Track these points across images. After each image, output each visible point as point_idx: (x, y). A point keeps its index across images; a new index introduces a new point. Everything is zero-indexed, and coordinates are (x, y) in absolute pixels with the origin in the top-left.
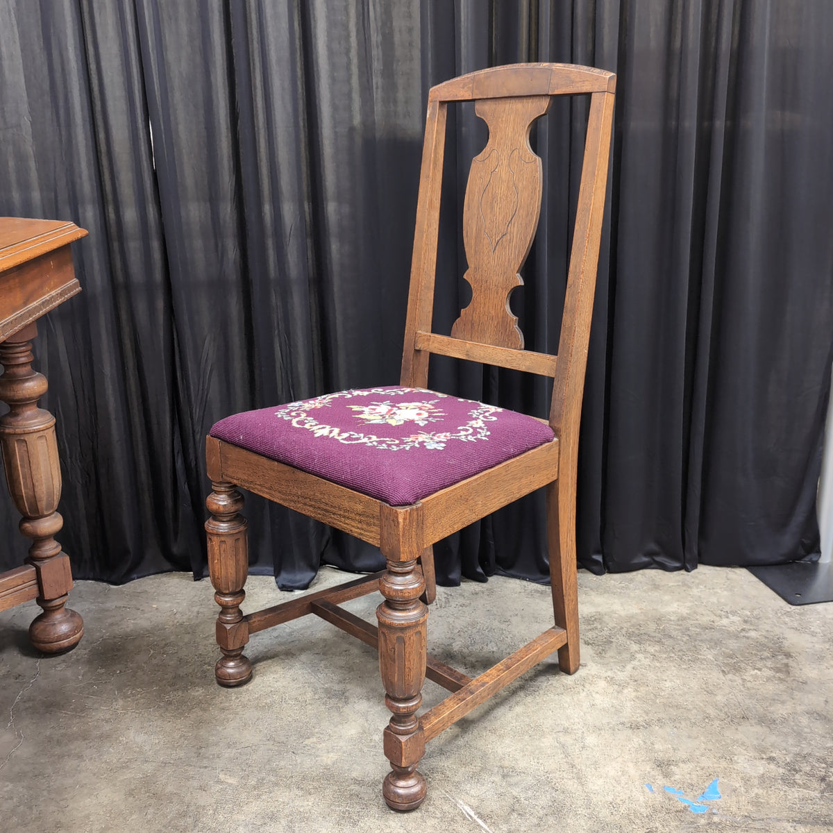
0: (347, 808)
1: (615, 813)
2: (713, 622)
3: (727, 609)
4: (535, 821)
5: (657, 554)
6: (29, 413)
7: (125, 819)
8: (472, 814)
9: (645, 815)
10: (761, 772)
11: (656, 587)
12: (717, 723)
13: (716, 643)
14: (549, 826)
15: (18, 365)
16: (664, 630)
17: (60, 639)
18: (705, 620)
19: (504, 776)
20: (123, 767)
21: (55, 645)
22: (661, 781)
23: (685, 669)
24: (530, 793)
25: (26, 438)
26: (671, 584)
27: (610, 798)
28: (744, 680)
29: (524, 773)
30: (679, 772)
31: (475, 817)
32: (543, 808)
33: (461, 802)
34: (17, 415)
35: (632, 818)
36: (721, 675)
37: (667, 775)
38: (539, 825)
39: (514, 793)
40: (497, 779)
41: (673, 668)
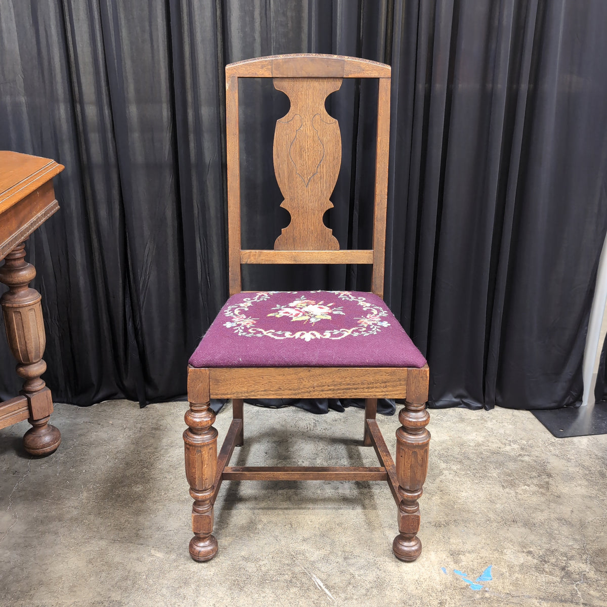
0: (237, 578)
1: (419, 588)
2: (500, 448)
3: (511, 439)
4: (364, 592)
5: (465, 397)
6: (23, 292)
7: (86, 580)
8: (321, 585)
9: (439, 590)
10: (521, 562)
11: (462, 420)
12: (495, 524)
13: (500, 464)
14: (374, 596)
15: (15, 260)
16: (464, 453)
17: (44, 446)
18: (494, 446)
19: (345, 558)
20: (85, 542)
21: (41, 451)
22: (452, 566)
23: (477, 483)
24: (362, 572)
25: (21, 310)
26: (473, 418)
27: (416, 577)
28: (517, 493)
29: (359, 556)
30: (465, 560)
31: (323, 587)
32: (370, 582)
33: (315, 576)
34: (13, 294)
35: (430, 591)
36: (501, 489)
37: (456, 562)
38: (366, 595)
39: (351, 571)
40: (340, 560)
41: (469, 482)
